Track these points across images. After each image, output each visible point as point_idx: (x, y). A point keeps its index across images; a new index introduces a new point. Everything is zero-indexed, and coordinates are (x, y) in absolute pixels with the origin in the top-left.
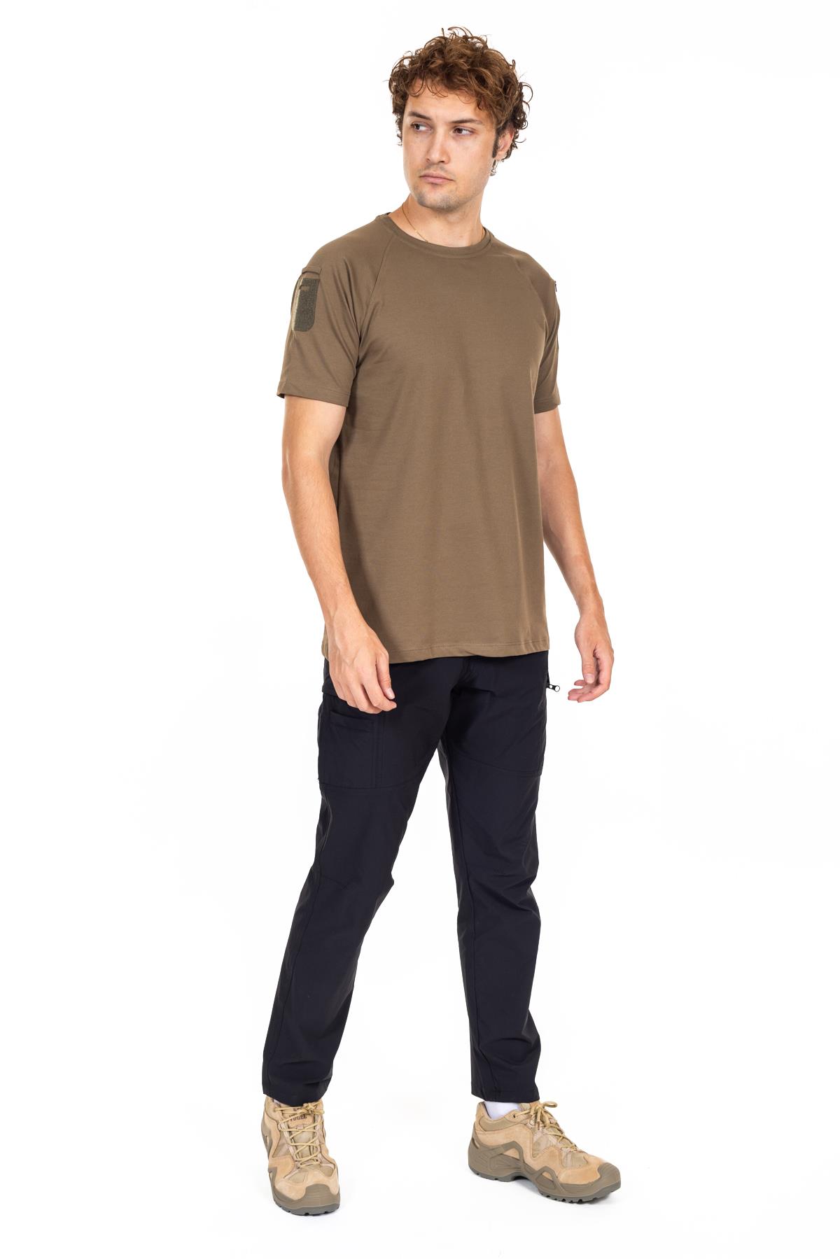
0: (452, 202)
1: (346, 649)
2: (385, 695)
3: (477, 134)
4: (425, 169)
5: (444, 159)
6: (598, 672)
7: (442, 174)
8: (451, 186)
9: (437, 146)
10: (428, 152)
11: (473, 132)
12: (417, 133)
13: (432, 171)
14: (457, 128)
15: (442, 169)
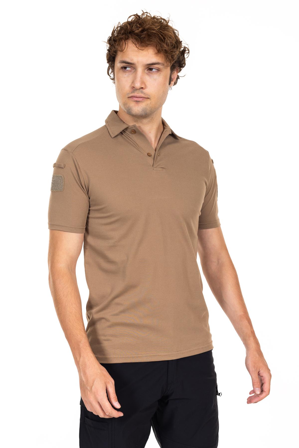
0: (148, 111)
1: (87, 381)
2: (113, 406)
3: (161, 71)
4: (132, 93)
5: (143, 86)
6: (262, 385)
7: (143, 95)
8: (148, 102)
9: (138, 79)
10: (133, 82)
11: (158, 70)
12: (125, 72)
13: (136, 94)
14: (149, 68)
15: (142, 92)
